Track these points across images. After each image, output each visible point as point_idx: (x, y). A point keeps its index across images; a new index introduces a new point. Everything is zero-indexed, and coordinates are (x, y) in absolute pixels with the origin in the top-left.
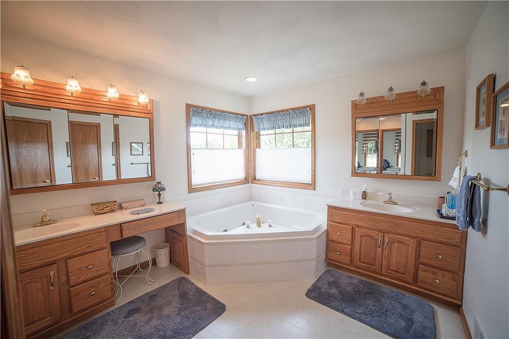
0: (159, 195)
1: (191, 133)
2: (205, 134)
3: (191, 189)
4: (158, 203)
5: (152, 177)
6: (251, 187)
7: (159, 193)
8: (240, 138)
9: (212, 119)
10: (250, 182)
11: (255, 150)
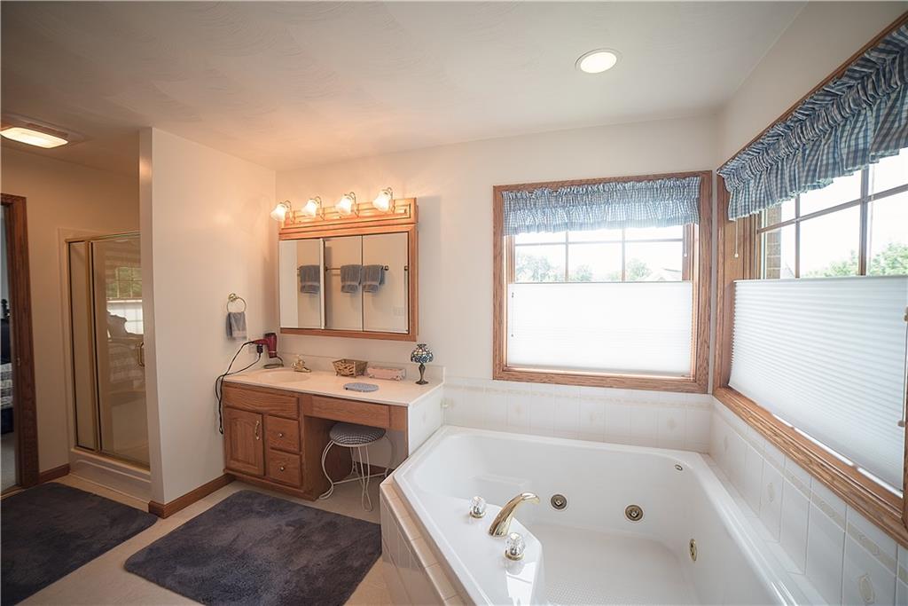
0: (422, 368)
1: (516, 247)
2: (565, 246)
3: (503, 371)
4: (417, 383)
5: (410, 335)
6: (711, 407)
7: (422, 365)
8: (688, 247)
9: (564, 207)
10: (710, 391)
11: (733, 285)
